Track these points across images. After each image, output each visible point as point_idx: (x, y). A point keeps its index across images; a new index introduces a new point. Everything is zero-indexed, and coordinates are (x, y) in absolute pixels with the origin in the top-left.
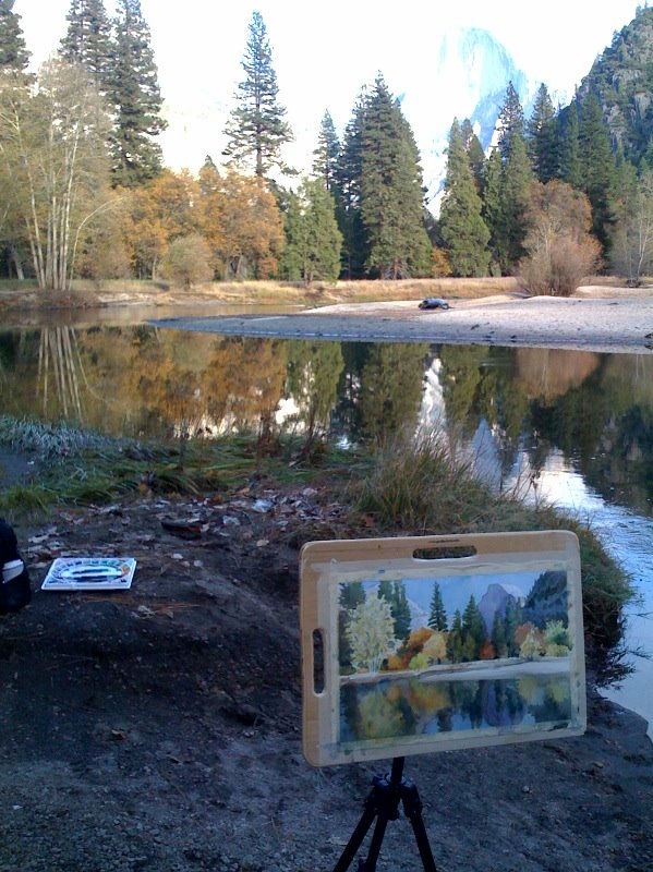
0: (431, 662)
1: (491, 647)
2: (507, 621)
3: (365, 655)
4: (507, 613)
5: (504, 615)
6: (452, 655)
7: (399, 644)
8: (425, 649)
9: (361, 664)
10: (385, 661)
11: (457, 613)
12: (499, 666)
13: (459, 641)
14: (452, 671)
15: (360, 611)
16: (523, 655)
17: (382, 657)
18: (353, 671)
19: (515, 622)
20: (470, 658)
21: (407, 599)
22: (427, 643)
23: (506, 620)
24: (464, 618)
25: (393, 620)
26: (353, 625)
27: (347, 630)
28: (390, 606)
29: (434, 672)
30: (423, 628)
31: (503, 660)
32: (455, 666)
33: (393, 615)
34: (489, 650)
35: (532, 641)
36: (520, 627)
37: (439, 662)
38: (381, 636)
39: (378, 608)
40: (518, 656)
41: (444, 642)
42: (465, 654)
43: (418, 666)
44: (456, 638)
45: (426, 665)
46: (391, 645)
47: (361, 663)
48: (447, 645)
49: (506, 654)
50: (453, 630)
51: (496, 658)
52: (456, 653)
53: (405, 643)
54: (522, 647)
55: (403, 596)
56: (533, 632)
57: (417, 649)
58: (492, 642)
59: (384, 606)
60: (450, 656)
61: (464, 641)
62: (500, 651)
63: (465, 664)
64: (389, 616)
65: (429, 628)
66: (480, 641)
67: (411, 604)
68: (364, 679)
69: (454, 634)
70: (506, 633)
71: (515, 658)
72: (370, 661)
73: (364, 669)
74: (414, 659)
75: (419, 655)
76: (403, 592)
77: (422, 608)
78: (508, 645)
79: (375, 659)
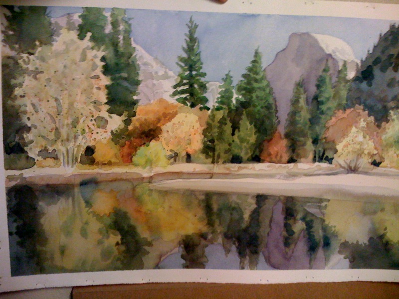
0: (175, 157)
1: (284, 143)
2: (316, 101)
3: (52, 136)
4: (318, 87)
5: (313, 90)
6: (213, 149)
7: (116, 122)
8: (164, 136)
9: (44, 153)
10: (90, 151)
11: (227, 79)
12: (294, 175)
13: (228, 128)
14: (211, 176)
15: (43, 59)
16: (341, 160)
17: (83, 142)
18: (31, 162)
19: (332, 104)
20: (245, 157)
21: (134, 45)
22: (169, 124)
23: (316, 98)
24: (240, 89)
25: (105, 81)
26: (28, 82)
27: (18, 91)
28: (101, 54)
29: (179, 175)
30: (161, 101)
31: (304, 166)
32: (218, 168)
33: (106, 70)
34: (280, 146)
35: (360, 138)
36: (340, 114)
37: (189, 158)
38: (82, 106)
39: (77, 56)
40: (330, 161)
41: (199, 128)
42: (236, 151)
43: (149, 162)
44: (222, 122)
45: (163, 161)
46: (102, 123)
47: (46, 150)
48: (205, 133)
49: (311, 156)
50: (218, 109)
51: (291, 160)
52: (220, 147)
53: (127, 122)
54: (339, 147)
55: (127, 39)
56: (363, 124)
57: (150, 134)
58: (287, 136)
59: (91, 54)
60: (209, 150)
61: (235, 127)
62: (300, 151)
63: (234, 167)
64: (99, 71)
65: (173, 101)
66: (265, 130)
67: (141, 55)
68: (51, 177)
69: (219, 115)
70: (314, 121)
71: (324, 165)
72: (60, 148)
73: (50, 161)
74: (142, 150)
75: (153, 143)
76: (128, 32)
77: (163, 64)
78: (315, 141)
79: (71, 145)
